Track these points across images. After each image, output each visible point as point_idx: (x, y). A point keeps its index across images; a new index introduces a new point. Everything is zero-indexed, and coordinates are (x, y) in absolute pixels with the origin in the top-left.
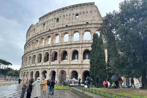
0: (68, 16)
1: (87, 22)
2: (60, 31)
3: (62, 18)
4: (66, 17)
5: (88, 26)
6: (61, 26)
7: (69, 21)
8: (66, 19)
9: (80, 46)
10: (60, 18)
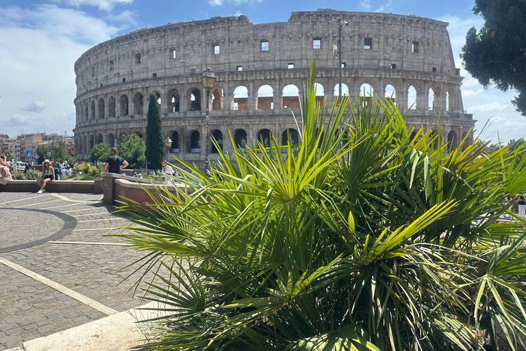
0: (397, 41)
1: (435, 67)
2: (380, 78)
3: (382, 40)
4: (390, 40)
5: (438, 78)
6: (381, 64)
7: (399, 56)
8: (391, 48)
9: (428, 123)
10: (377, 40)
